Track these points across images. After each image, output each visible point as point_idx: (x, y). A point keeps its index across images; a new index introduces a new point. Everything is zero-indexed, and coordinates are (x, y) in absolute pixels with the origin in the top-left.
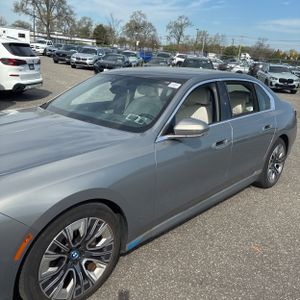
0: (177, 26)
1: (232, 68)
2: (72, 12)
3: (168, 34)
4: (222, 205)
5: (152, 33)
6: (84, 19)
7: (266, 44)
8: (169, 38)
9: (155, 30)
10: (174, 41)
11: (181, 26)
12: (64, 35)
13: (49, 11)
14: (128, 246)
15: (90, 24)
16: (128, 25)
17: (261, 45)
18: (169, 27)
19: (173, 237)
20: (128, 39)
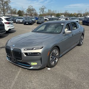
0: (42, 9)
1: (60, 19)
2: (11, 7)
3: (40, 11)
4: (73, 49)
5: (35, 11)
6: (14, 9)
7: (67, 12)
8: (40, 12)
9: (36, 11)
10: (42, 13)
11: (43, 9)
12: (9, 14)
13: (4, 8)
14: (60, 56)
15: (16, 10)
16: (27, 10)
17: (66, 12)
18: (40, 9)
19: (65, 56)
20: (28, 14)
